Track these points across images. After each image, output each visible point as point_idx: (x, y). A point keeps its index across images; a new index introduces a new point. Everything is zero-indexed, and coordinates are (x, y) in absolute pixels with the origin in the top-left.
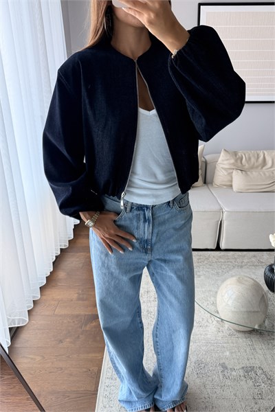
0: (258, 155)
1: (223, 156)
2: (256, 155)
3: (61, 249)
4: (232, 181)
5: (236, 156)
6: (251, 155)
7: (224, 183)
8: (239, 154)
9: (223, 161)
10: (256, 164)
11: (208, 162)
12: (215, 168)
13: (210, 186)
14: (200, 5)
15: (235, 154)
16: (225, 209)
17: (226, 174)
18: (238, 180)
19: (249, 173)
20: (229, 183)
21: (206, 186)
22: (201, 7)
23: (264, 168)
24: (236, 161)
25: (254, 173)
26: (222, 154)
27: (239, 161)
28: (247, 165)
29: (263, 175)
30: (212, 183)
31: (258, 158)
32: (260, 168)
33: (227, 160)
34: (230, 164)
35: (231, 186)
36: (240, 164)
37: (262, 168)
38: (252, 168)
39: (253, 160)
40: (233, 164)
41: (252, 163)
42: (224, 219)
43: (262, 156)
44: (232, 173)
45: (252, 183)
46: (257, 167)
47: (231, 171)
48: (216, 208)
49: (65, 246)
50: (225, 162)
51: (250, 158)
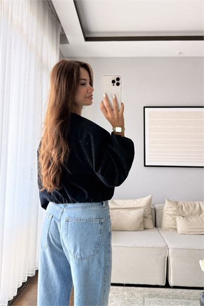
0: (195, 205)
1: (167, 205)
2: (193, 205)
3: (29, 278)
4: (176, 225)
5: (177, 205)
6: (189, 205)
7: (170, 227)
8: (180, 204)
9: (167, 208)
10: (194, 212)
11: (157, 209)
12: (163, 214)
13: (159, 229)
14: (144, 107)
15: (177, 203)
16: (170, 246)
17: (171, 219)
18: (181, 224)
19: (189, 219)
20: (174, 227)
21: (156, 229)
22: (146, 108)
23: (201, 215)
24: (178, 208)
25: (193, 219)
26: (166, 202)
27: (180, 209)
28: (187, 212)
29: (200, 220)
30: (161, 227)
31: (195, 206)
32: (198, 215)
33: (171, 207)
34: (173, 211)
35: (176, 229)
36: (181, 212)
37: (199, 215)
38: (192, 214)
39: (191, 208)
40: (176, 211)
41: (191, 211)
42: (170, 255)
43: (198, 206)
44: (176, 218)
45: (192, 227)
46: (195, 214)
47: (175, 216)
48: (161, 245)
49: (32, 274)
50: (170, 209)
51: (188, 207)
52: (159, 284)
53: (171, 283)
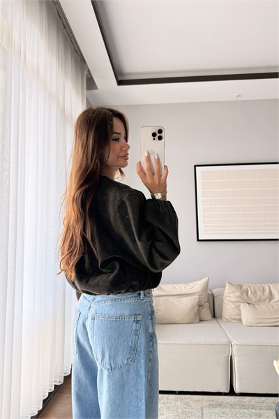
0: (263, 288)
1: (228, 289)
2: (261, 289)
3: (56, 386)
4: (240, 315)
5: (241, 289)
6: (256, 288)
7: (233, 317)
8: (244, 287)
9: (229, 293)
10: (263, 298)
11: (215, 295)
12: (222, 301)
13: (219, 320)
14: (195, 166)
15: (240, 287)
16: (234, 342)
17: (233, 306)
18: (246, 313)
19: (257, 306)
20: (238, 317)
21: (215, 320)
22: (197, 168)
23: (272, 302)
24: (242, 293)
25: (262, 306)
26: (227, 286)
27: (245, 294)
28: (254, 298)
29: (271, 308)
30: (221, 317)
31: (264, 291)
32: (267, 301)
33: (233, 292)
34: (236, 297)
35: (241, 320)
36: (246, 297)
37: (270, 301)
38: (259, 301)
39: (259, 293)
40: (239, 297)
41: (259, 296)
42: (234, 354)
43: (268, 289)
44: (240, 306)
45: (261, 317)
46: (264, 300)
47: (239, 304)
48: (223, 340)
49: (60, 382)
50: (231, 295)
51: (255, 292)
52: (221, 391)
53: (237, 389)
